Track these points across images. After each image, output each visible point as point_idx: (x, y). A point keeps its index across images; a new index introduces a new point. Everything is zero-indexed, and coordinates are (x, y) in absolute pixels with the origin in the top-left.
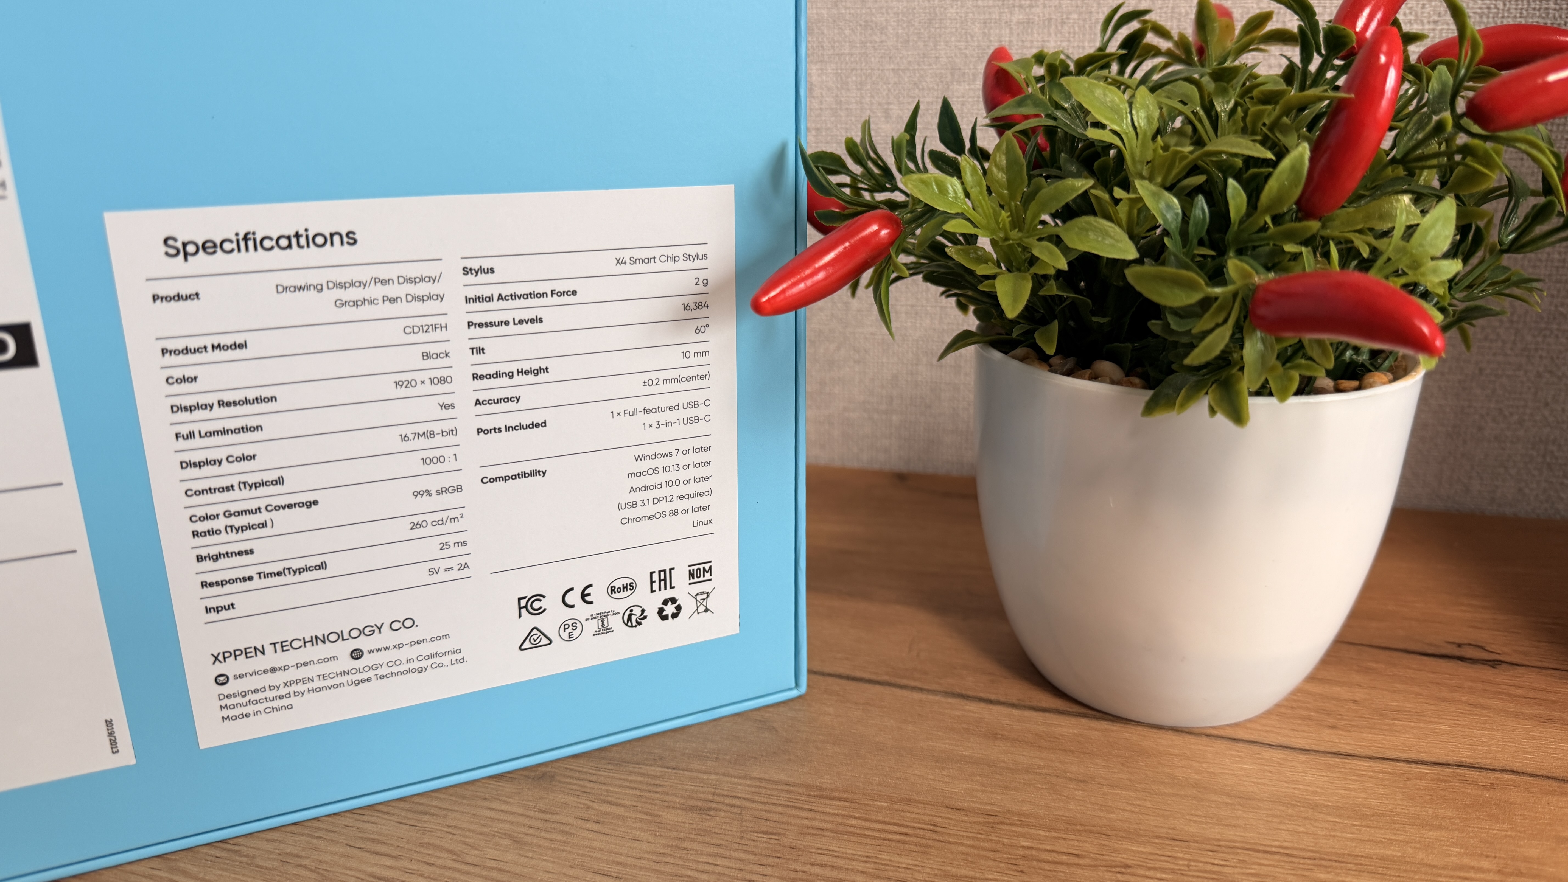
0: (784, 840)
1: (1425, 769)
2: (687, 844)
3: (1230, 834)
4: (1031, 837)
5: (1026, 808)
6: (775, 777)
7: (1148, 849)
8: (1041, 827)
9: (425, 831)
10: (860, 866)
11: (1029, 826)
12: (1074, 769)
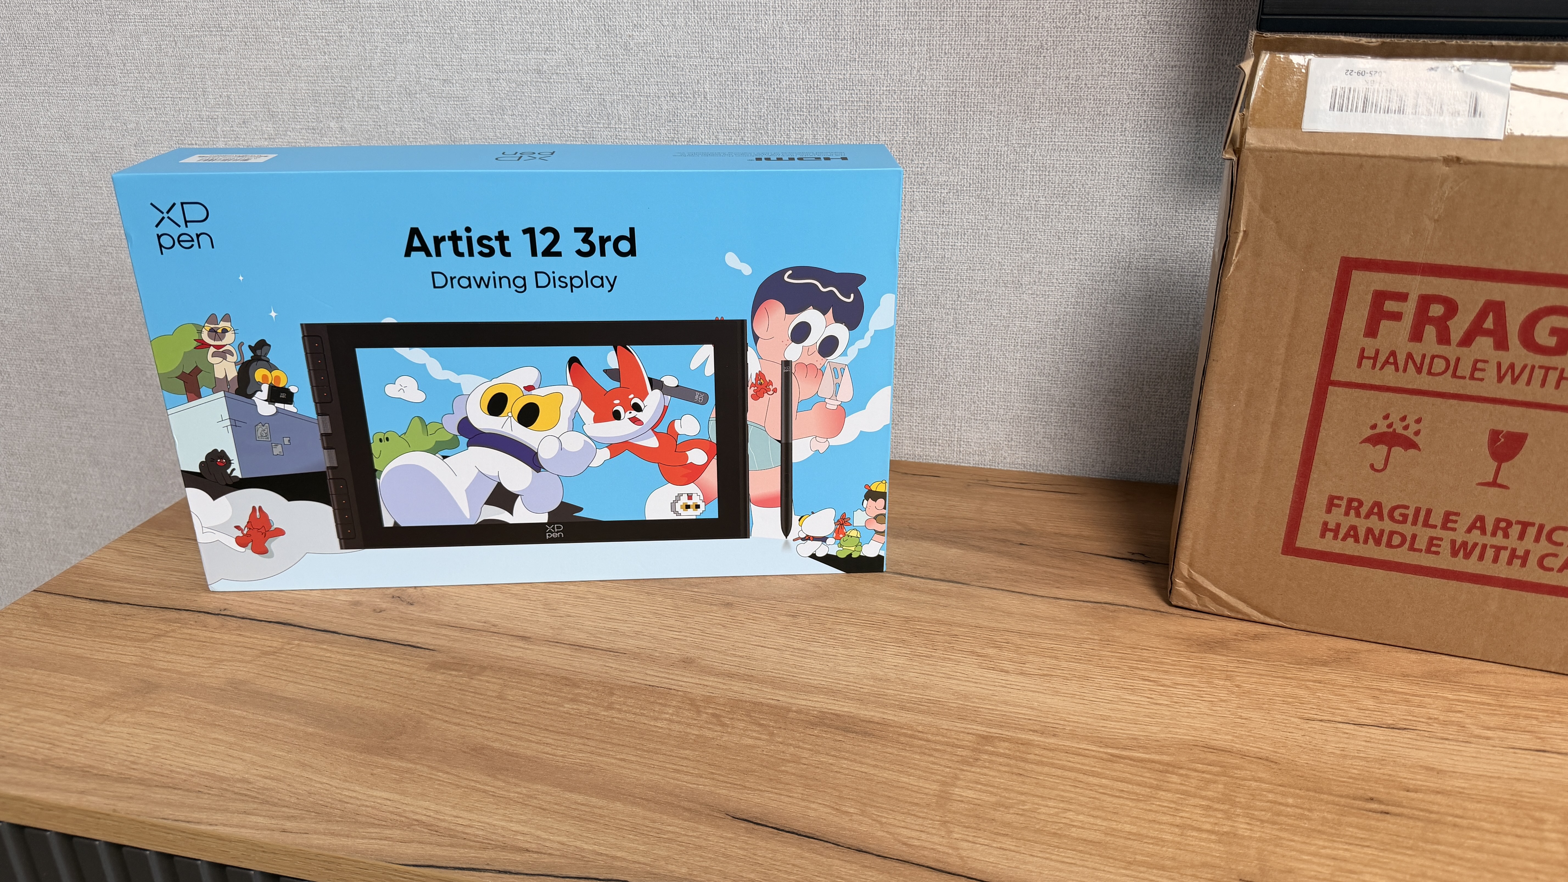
0: (826, 626)
1: (1090, 604)
2: (789, 627)
3: (1000, 625)
4: (921, 625)
5: (921, 616)
6: (822, 605)
7: (966, 630)
8: (926, 622)
9: (687, 623)
10: (856, 634)
11: (921, 621)
12: (943, 602)
